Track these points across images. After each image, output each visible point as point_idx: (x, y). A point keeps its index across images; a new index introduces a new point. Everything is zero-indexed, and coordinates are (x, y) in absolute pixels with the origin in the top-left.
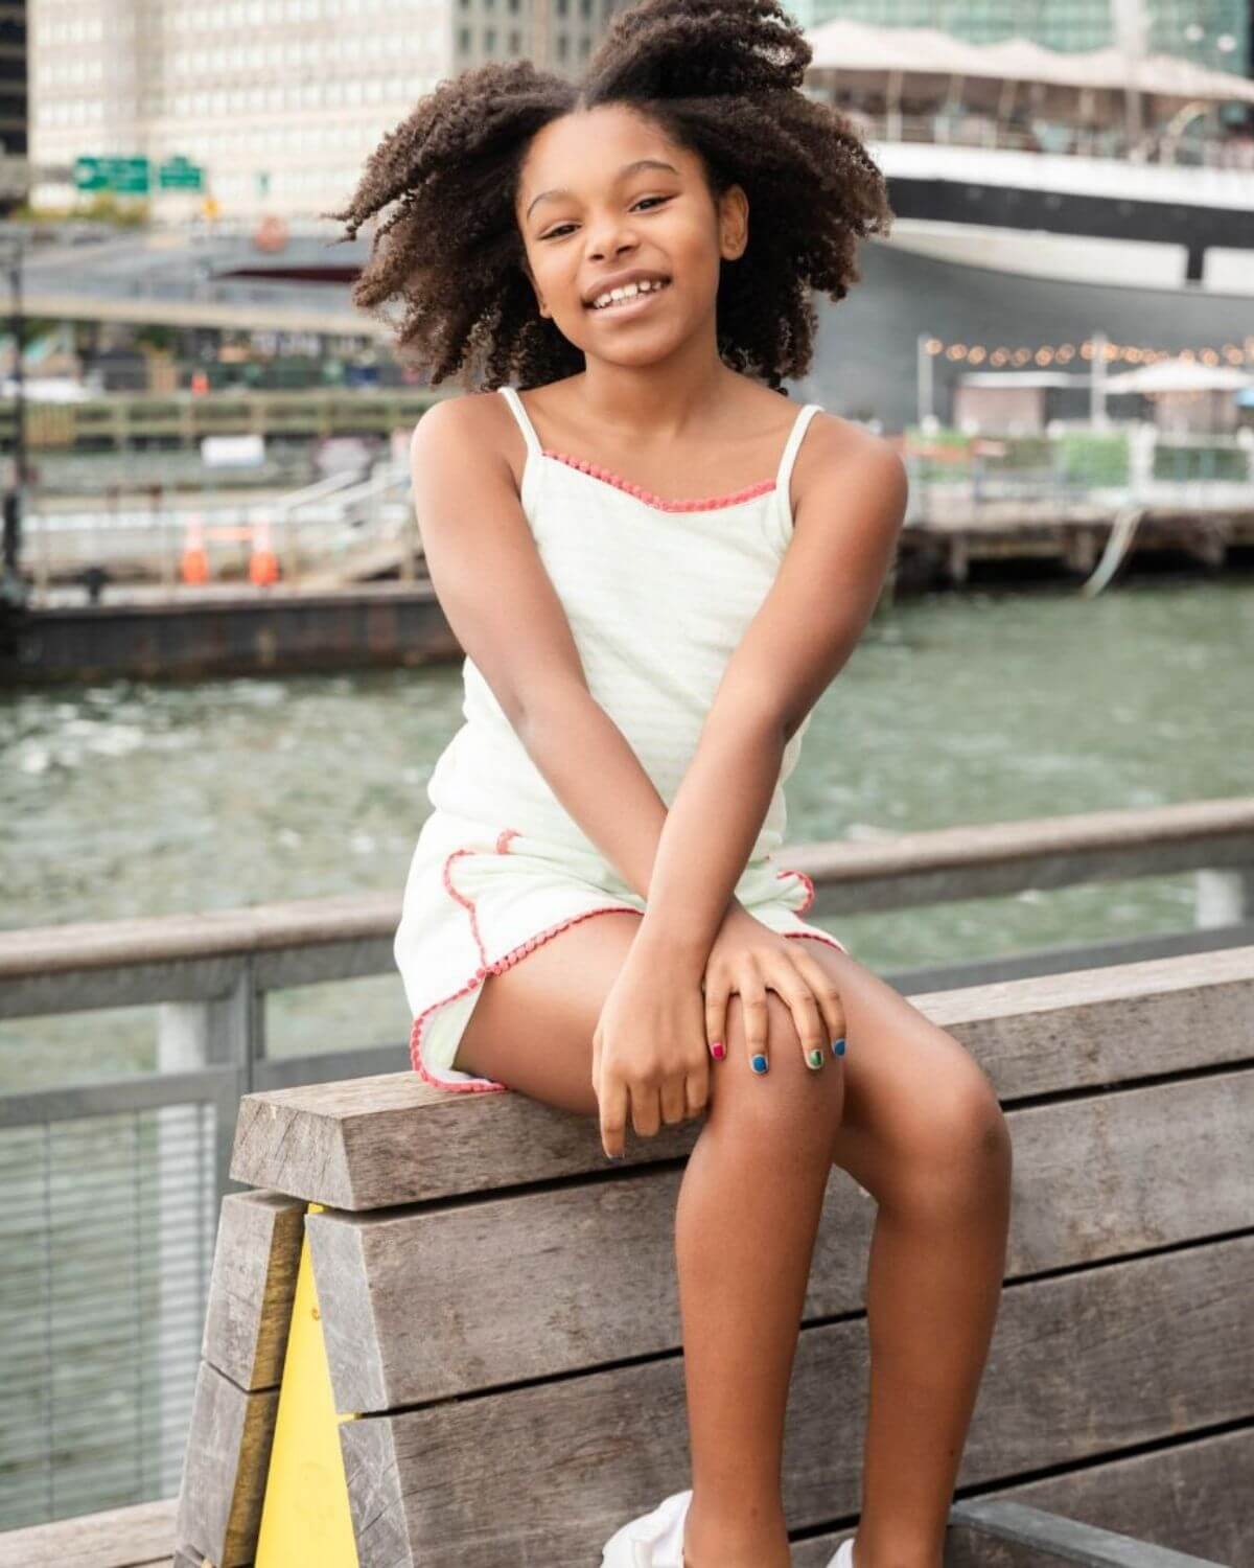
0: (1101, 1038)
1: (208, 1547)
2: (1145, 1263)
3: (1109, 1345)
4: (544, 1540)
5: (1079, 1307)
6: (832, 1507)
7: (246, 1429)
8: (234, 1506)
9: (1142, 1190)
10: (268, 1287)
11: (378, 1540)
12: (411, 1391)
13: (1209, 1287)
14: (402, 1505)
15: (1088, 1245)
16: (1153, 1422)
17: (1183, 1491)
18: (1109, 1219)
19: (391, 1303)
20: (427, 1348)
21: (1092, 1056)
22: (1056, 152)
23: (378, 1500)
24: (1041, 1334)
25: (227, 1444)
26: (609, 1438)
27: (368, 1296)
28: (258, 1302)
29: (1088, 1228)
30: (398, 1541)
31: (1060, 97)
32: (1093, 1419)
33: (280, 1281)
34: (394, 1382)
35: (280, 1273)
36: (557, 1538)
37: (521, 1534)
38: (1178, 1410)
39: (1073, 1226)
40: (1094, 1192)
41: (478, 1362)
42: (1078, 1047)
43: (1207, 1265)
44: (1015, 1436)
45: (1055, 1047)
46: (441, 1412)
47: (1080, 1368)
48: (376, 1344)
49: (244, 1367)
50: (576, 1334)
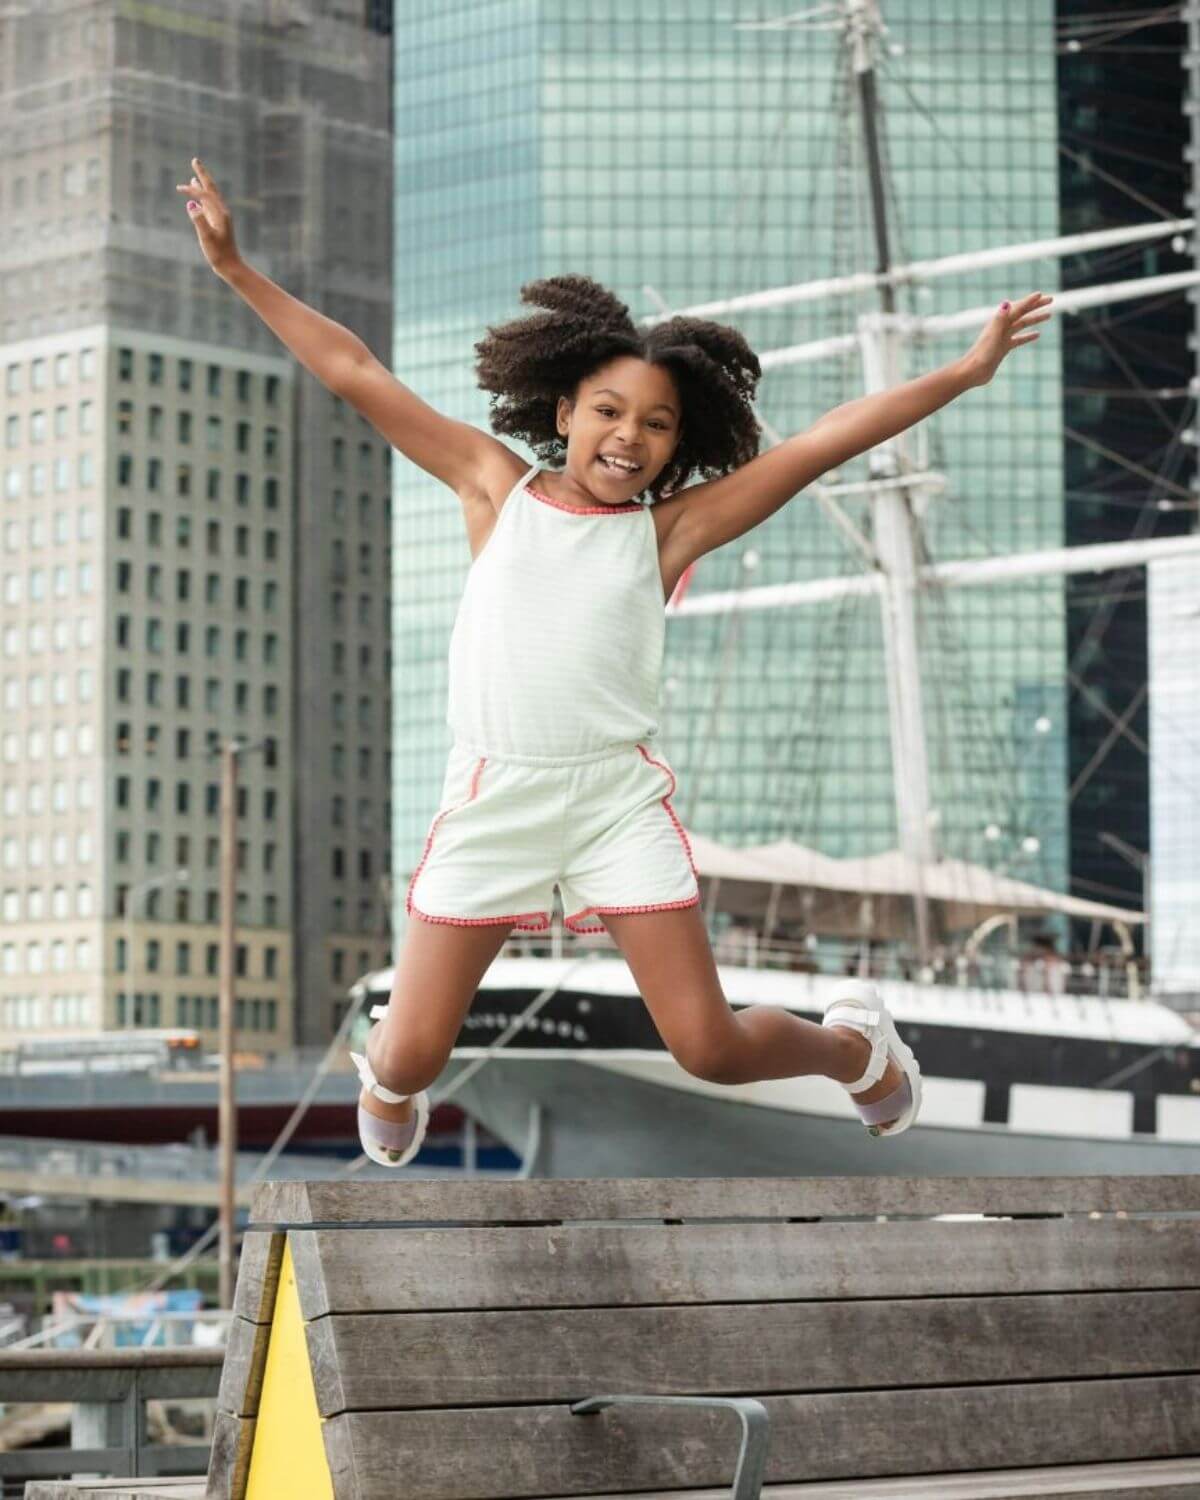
0: (673, 1197)
1: (236, 1407)
2: (695, 1308)
3: (676, 1344)
4: (400, 1382)
5: (660, 1323)
6: (536, 1393)
7: (257, 1342)
8: (250, 1382)
9: (693, 1272)
10: (268, 1270)
11: (323, 1375)
12: (340, 1306)
13: (729, 1325)
14: (336, 1356)
15: (665, 1294)
16: (698, 1384)
17: (715, 1421)
18: (676, 1284)
19: (332, 1266)
20: (345, 1288)
21: (667, 1205)
22: (834, 973)
23: (324, 1356)
24: (640, 1333)
25: (246, 1353)
26: (429, 1343)
27: (319, 1261)
28: (263, 1279)
29: (665, 1287)
30: (333, 1373)
31: (837, 902)
32: (668, 1378)
33: (274, 1268)
34: (332, 1300)
35: (274, 1264)
36: (407, 1383)
37: (389, 1377)
38: (712, 1381)
39: (658, 1285)
40: (668, 1270)
41: (368, 1298)
42: (659, 1200)
43: (729, 1314)
44: (627, 1378)
45: (648, 1198)
46: (354, 1317)
47: (661, 1352)
48: (323, 1284)
49: (256, 1312)
50: (414, 1294)
